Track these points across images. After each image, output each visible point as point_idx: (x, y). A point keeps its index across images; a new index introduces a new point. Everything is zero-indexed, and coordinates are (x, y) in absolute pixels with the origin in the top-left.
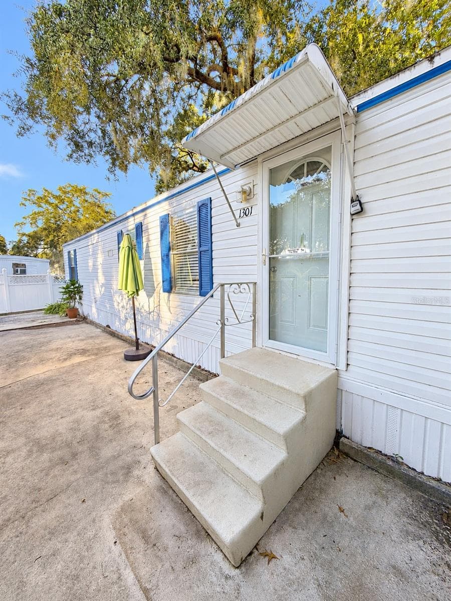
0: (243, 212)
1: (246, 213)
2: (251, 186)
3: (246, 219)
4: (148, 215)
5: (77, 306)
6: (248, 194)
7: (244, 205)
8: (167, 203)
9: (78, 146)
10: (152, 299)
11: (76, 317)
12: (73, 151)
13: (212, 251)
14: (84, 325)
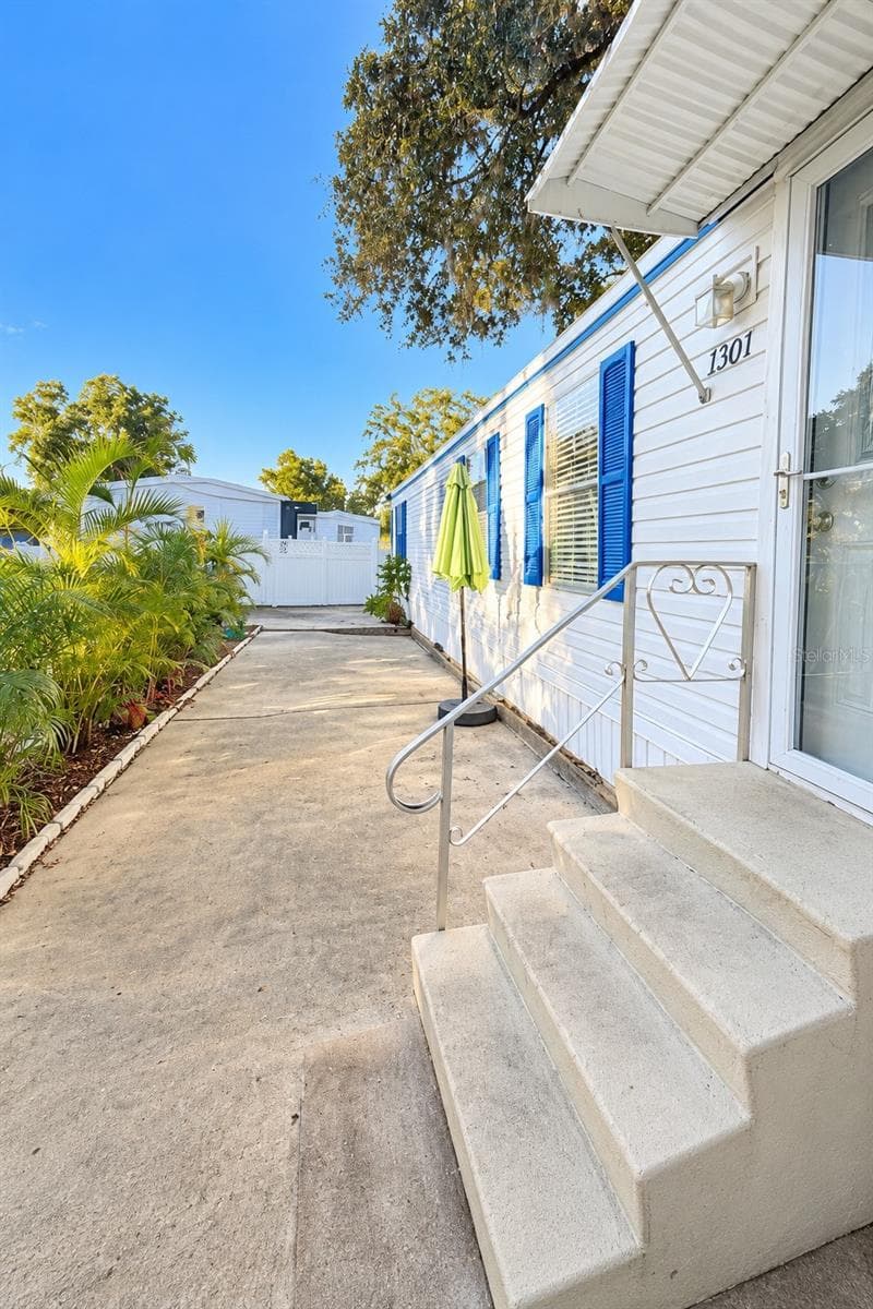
0: (724, 356)
1: (731, 354)
2: (750, 268)
3: (732, 372)
4: (508, 416)
5: (403, 603)
6: (738, 294)
7: (726, 332)
8: (544, 378)
9: (427, 317)
10: (504, 599)
11: (398, 623)
12: (418, 328)
13: (631, 481)
14: (406, 641)
